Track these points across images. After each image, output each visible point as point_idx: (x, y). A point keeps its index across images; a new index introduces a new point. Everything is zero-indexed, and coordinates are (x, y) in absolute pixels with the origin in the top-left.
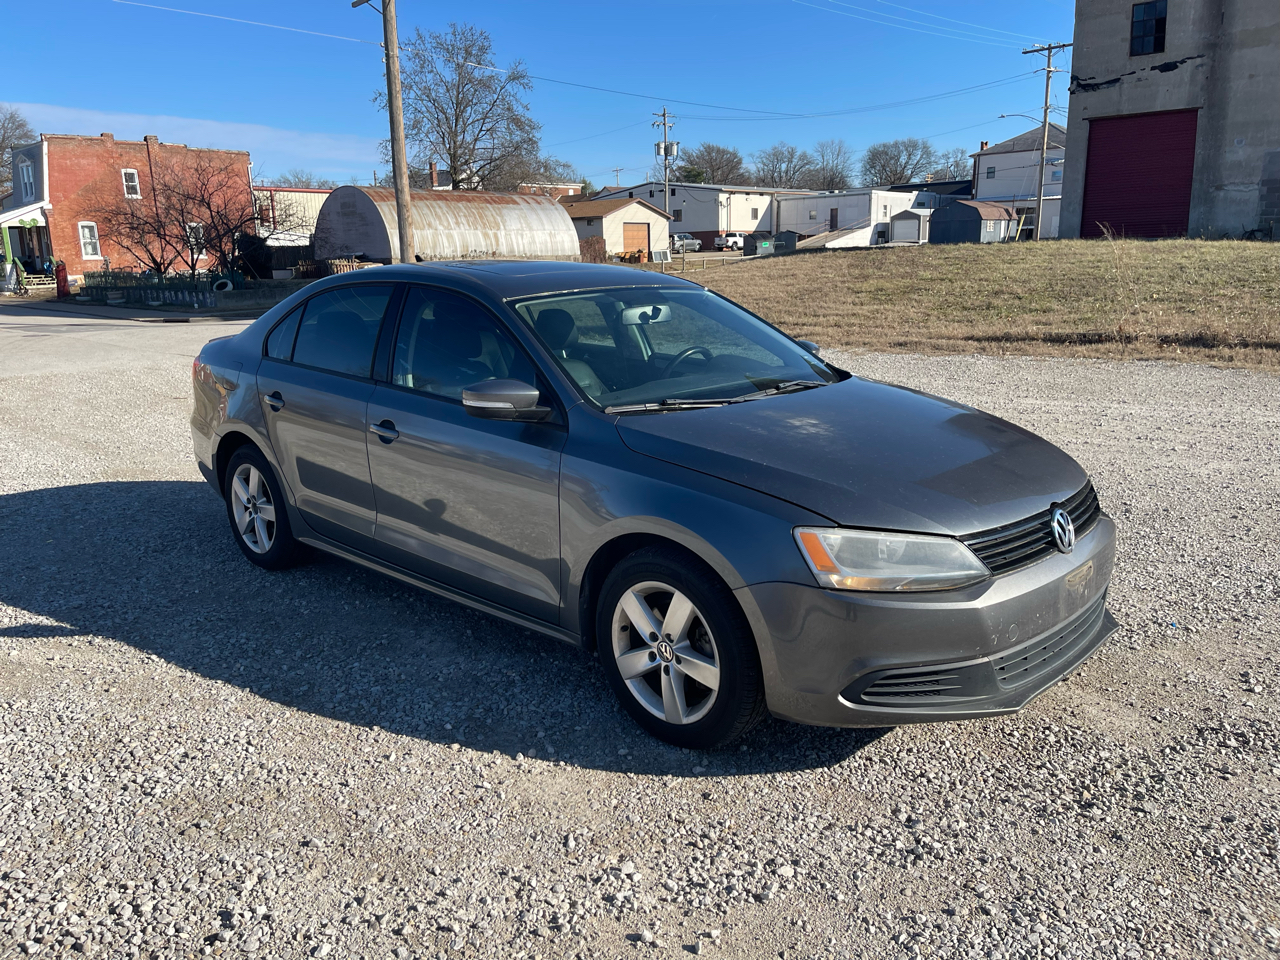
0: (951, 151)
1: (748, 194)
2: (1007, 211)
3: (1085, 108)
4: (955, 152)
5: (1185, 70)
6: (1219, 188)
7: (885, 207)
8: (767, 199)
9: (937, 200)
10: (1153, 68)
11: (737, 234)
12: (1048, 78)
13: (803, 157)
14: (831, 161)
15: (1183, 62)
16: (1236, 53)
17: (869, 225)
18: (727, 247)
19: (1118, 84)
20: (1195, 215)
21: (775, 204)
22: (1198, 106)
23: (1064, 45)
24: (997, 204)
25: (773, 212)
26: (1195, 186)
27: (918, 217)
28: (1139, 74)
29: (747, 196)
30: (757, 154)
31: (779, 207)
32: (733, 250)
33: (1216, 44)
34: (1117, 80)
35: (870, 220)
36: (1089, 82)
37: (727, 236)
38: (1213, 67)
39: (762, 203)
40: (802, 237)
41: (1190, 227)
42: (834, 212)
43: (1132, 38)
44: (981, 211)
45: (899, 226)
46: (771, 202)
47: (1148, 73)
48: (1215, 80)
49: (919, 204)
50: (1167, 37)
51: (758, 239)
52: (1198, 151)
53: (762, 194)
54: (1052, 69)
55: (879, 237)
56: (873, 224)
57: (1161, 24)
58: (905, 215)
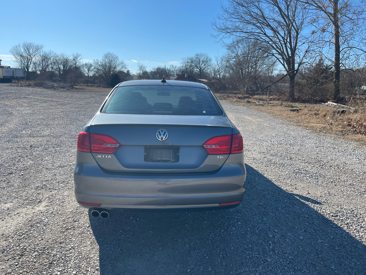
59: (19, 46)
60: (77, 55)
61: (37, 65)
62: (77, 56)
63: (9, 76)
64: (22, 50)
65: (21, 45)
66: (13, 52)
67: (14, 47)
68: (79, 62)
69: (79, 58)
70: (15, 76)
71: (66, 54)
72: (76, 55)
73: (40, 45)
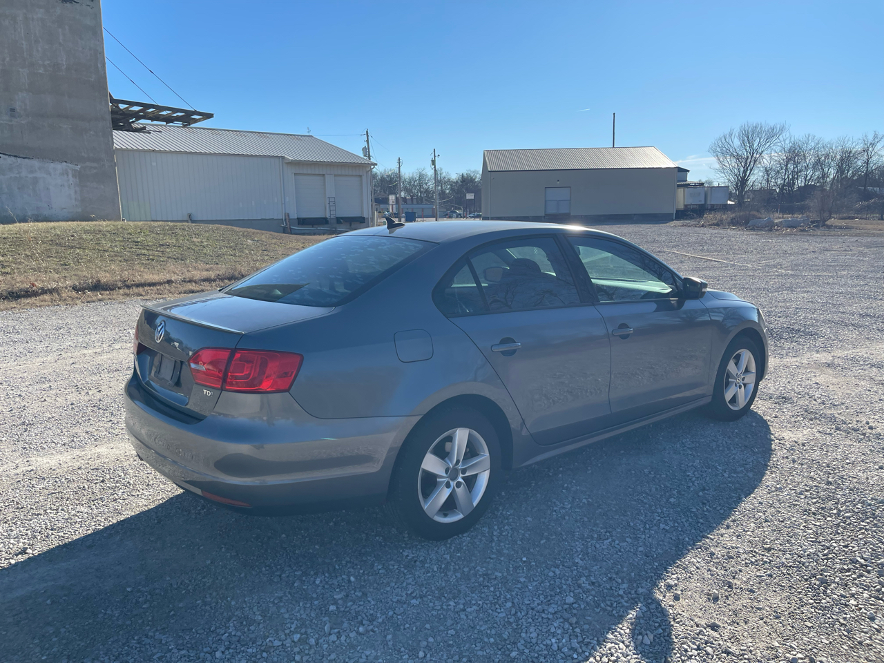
59: (731, 135)
60: (876, 136)
61: (773, 173)
62: (874, 140)
63: (697, 205)
64: (737, 143)
65: (736, 132)
66: (714, 151)
67: (720, 139)
68: (879, 155)
69: (879, 146)
70: (708, 203)
71: (851, 139)
72: (870, 138)
73: (778, 127)
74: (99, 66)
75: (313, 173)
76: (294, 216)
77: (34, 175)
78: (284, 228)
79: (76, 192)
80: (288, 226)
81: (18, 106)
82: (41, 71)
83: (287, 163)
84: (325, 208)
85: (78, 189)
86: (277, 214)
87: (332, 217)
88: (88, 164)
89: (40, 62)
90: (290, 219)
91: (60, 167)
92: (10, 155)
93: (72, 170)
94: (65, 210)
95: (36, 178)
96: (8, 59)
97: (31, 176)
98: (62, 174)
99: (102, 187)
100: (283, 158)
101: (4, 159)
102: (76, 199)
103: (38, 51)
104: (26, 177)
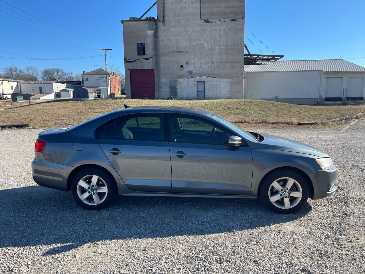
0: (68, 73)
1: (9, 81)
2: (94, 90)
3: (129, 67)
4: (69, 73)
5: (151, 60)
6: (161, 88)
7: (57, 88)
8: (16, 84)
9: (72, 86)
10: (143, 59)
11: (7, 94)
12: (106, 57)
13: (20, 70)
14: (31, 73)
15: (150, 58)
16: (161, 57)
17: (53, 93)
18: (4, 98)
19: (136, 62)
20: (156, 94)
21: (19, 85)
22: (154, 68)
23: (109, 49)
24: (91, 88)
25: (18, 88)
26: (156, 87)
27: (68, 91)
28: (140, 60)
29: (9, 82)
30: (5, 69)
31: (20, 86)
32: (6, 99)
33: (156, 55)
34: (135, 61)
35: (53, 91)
36: (129, 60)
37: (3, 94)
38: (156, 60)
39: (14, 84)
40: (31, 96)
41: (156, 97)
42: (41, 88)
43: (138, 51)
44: (88, 90)
45: (62, 93)
46: (17, 84)
47: (142, 60)
48: (157, 63)
49: (67, 87)
50: (146, 52)
51: (17, 96)
52: (155, 79)
53: (14, 82)
54: (106, 55)
55: (56, 96)
56: (54, 92)
57: (144, 49)
58: (64, 90)
74: (242, 43)
75: (337, 77)
76: (324, 96)
77: (217, 83)
78: (318, 102)
79: (229, 89)
80: (320, 101)
81: (214, 60)
82: (222, 47)
83: (323, 73)
84: (341, 93)
85: (230, 88)
86: (316, 96)
87: (344, 97)
88: (234, 79)
89: (223, 44)
90: (321, 98)
91: (225, 80)
92: (210, 77)
93: (229, 81)
94: (225, 95)
95: (217, 84)
96: (213, 44)
97: (216, 84)
98: (225, 83)
99: (238, 87)
100: (322, 71)
101: (209, 78)
102: (229, 92)
103: (222, 40)
104: (214, 84)
